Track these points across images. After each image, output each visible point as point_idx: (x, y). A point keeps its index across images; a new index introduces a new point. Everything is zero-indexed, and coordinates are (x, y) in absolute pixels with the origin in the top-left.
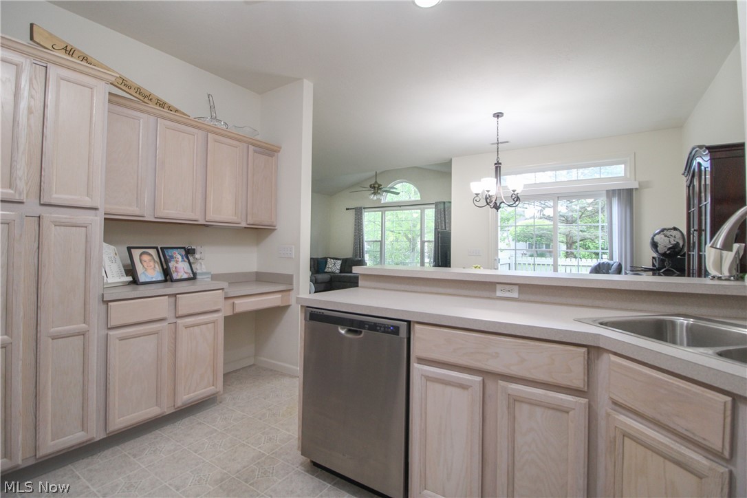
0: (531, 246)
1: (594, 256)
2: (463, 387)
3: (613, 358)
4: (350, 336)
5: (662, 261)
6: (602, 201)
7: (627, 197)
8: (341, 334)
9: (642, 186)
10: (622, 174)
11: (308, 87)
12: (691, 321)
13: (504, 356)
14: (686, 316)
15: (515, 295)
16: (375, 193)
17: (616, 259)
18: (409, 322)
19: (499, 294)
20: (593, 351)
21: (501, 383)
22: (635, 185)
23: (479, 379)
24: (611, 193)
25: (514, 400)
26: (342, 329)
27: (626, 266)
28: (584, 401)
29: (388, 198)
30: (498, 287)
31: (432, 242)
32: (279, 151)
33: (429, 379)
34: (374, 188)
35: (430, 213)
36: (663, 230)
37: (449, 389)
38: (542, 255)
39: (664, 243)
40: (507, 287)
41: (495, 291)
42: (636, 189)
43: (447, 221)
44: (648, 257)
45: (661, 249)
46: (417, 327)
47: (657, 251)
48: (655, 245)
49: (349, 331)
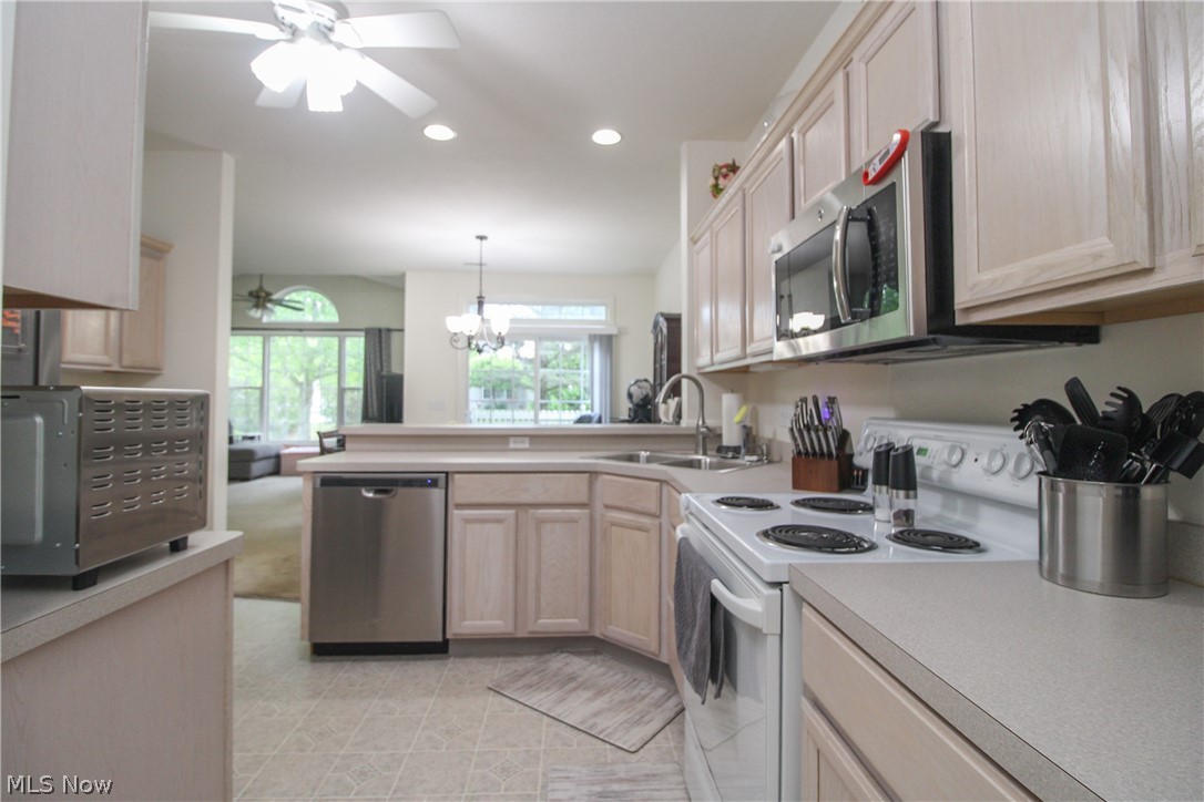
0: (486, 395)
1: (567, 407)
2: (499, 521)
3: (606, 477)
4: (378, 496)
5: (636, 412)
6: (584, 343)
7: (607, 342)
8: (368, 498)
9: (622, 332)
10: (603, 318)
11: (228, 162)
12: (648, 453)
13: (534, 489)
14: (646, 451)
15: (526, 446)
16: (257, 306)
17: (597, 411)
18: (447, 473)
19: (512, 446)
20: (593, 474)
21: (531, 511)
22: (612, 331)
23: (512, 512)
24: (593, 338)
25: (540, 522)
26: (368, 491)
27: (606, 417)
28: (586, 511)
29: (280, 315)
30: (512, 439)
31: (358, 389)
32: (167, 252)
33: (468, 521)
34: (258, 297)
35: (356, 345)
36: (637, 382)
37: (487, 526)
38: (502, 407)
39: (638, 393)
40: (520, 439)
41: (508, 444)
42: (616, 336)
43: (384, 358)
44: (625, 407)
45: (635, 399)
46: (457, 476)
47: (632, 402)
48: (630, 396)
49: (377, 492)
